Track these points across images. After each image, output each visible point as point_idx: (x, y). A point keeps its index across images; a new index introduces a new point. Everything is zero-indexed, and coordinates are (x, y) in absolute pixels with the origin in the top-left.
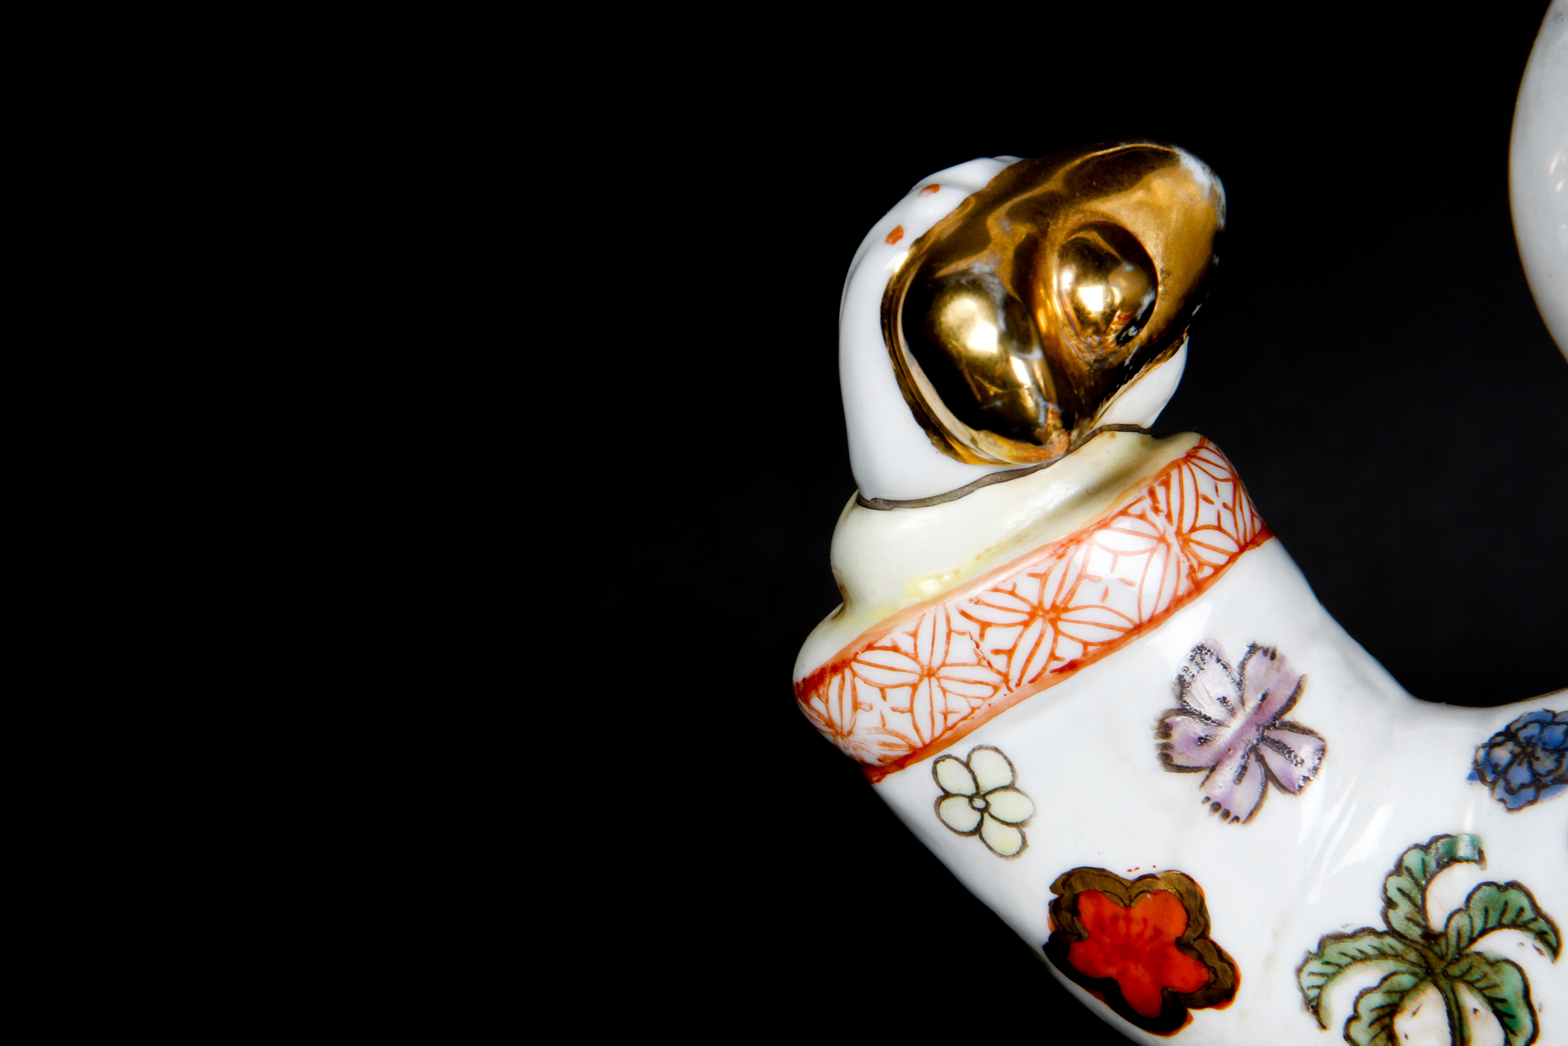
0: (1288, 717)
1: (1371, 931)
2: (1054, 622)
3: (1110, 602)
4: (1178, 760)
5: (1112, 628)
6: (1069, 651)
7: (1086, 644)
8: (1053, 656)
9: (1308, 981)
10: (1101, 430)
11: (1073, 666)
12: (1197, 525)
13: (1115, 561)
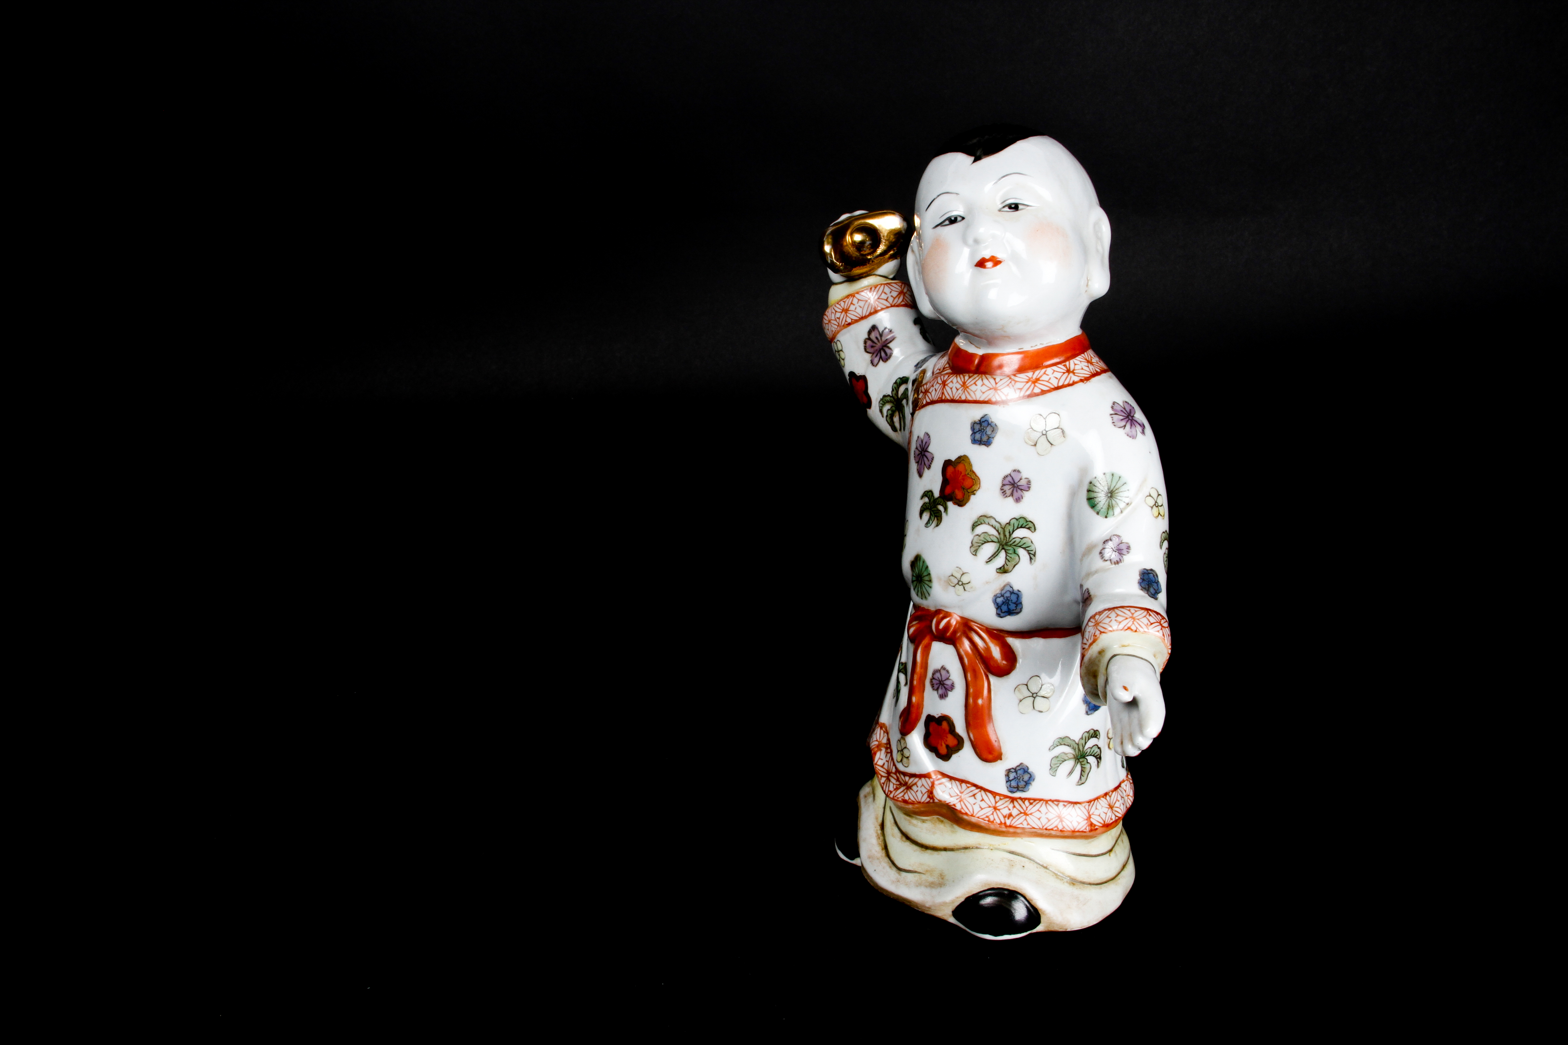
0: (888, 345)
1: (889, 395)
2: (846, 313)
3: (856, 311)
4: (868, 350)
5: (857, 316)
6: (849, 321)
7: (852, 319)
8: (846, 321)
9: (881, 405)
10: (874, 275)
11: (849, 324)
12: (880, 297)
13: (858, 302)
